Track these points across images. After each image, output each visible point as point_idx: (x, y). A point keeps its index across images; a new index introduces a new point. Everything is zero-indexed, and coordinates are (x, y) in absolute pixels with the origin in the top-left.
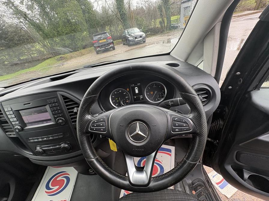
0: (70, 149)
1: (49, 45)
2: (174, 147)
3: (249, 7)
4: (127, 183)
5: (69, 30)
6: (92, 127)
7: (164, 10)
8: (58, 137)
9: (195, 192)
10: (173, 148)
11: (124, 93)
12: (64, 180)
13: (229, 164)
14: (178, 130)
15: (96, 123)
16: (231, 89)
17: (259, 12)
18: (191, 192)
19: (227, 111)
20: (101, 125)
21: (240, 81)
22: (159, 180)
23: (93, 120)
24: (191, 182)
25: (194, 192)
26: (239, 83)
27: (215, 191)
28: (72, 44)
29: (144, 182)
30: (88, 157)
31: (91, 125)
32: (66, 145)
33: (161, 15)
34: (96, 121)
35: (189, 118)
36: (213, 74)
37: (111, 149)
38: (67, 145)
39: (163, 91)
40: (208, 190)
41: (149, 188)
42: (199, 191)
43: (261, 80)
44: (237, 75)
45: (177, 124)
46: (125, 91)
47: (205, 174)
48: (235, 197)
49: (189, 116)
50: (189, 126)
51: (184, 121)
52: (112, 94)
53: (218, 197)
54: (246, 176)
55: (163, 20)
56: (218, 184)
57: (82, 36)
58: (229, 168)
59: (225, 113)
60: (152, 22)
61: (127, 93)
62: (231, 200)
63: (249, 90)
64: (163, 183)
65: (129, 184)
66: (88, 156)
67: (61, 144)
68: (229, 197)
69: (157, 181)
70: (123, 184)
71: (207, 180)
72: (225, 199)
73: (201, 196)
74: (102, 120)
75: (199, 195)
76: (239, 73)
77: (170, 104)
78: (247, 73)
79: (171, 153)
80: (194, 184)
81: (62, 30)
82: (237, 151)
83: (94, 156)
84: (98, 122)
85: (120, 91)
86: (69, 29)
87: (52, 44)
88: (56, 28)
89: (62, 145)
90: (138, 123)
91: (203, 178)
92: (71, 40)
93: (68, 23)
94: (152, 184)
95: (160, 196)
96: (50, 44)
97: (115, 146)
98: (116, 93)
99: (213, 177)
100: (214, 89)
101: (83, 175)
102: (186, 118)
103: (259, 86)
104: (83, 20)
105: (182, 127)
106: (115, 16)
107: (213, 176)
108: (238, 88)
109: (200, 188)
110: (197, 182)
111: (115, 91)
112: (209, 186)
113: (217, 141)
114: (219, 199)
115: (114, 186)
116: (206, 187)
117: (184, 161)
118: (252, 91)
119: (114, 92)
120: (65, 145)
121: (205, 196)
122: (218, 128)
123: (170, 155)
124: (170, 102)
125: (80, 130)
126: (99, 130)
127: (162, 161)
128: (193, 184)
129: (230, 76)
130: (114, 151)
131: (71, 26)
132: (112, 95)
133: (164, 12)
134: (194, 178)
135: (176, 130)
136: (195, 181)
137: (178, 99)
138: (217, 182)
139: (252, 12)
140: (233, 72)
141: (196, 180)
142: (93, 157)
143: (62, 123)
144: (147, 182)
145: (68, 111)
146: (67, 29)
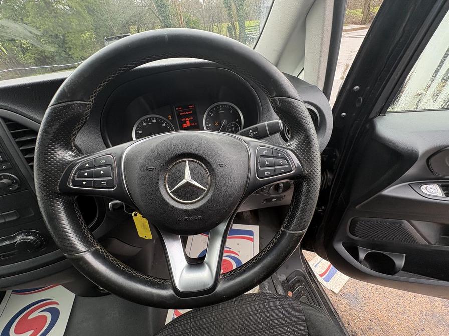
0: (41, 246)
1: (4, 51)
2: (258, 227)
3: (355, 19)
4: (168, 293)
5: (50, 24)
6: (77, 179)
7: (233, 8)
8: (3, 221)
9: (292, 293)
10: (255, 229)
11: (163, 126)
12: (45, 318)
13: (340, 241)
14: (269, 173)
15: (88, 168)
16: (345, 117)
17: (367, 28)
18: (286, 293)
19: (338, 156)
20: (102, 173)
21: (360, 100)
22: (236, 277)
23: (79, 163)
24: (285, 279)
25: (290, 294)
26: (357, 106)
27: (319, 287)
28: (60, 54)
29: (204, 286)
30: (71, 249)
31: (75, 174)
32: (29, 237)
33: (229, 15)
34: (87, 165)
35: (289, 150)
36: (321, 86)
37: (140, 236)
38: (32, 238)
39: (237, 120)
40: (310, 287)
41: (215, 295)
42: (298, 291)
43: (388, 99)
44: (354, 92)
45: (267, 161)
46: (165, 121)
47: (305, 262)
48: (345, 292)
49: (289, 146)
50: (289, 164)
51: (279, 155)
52: (138, 127)
53: (324, 294)
54: (362, 256)
55: (232, 24)
56: (321, 276)
57: (82, 38)
58: (340, 248)
59: (335, 161)
60: (215, 27)
61: (170, 125)
62: (340, 295)
63: (371, 117)
64: (243, 281)
65: (174, 294)
66: (71, 247)
67: (14, 238)
68: (337, 292)
69: (232, 279)
70: (159, 296)
71: (308, 271)
72: (332, 296)
73: (301, 297)
74: (103, 161)
75: (297, 297)
76: (357, 87)
77: (251, 134)
78: (369, 88)
79: (253, 236)
80: (290, 281)
81: (34, 23)
82: (352, 218)
83: (86, 247)
84: (92, 168)
85: (154, 121)
86: (50, 22)
87: (12, 50)
88: (20, 18)
89: (19, 239)
90: (187, 161)
91: (302, 269)
92: (56, 46)
93: (48, 11)
94: (221, 287)
95: (237, 310)
96: (6, 50)
97: (147, 229)
98: (144, 124)
99: (315, 267)
100: (323, 110)
101: (87, 300)
102: (282, 149)
103: (385, 109)
104: (81, 7)
105: (276, 168)
106: (147, 8)
107: (315, 265)
108: (354, 115)
109: (298, 286)
110: (293, 278)
111: (144, 120)
112: (311, 280)
113: (323, 208)
114: (325, 297)
115: (153, 308)
116: (307, 282)
117: (281, 232)
118: (375, 117)
119: (142, 122)
120: (24, 237)
121: (307, 297)
122: (325, 186)
123: (252, 240)
124: (251, 131)
125: (44, 186)
126: (98, 185)
127: (239, 252)
128: (288, 281)
129: (344, 95)
130: (146, 239)
131: (55, 17)
132: (136, 130)
133: (235, 11)
134: (289, 272)
135: (266, 173)
136: (290, 277)
137: (266, 123)
138: (321, 273)
139: (359, 26)
140: (348, 87)
141: (292, 275)
142: (84, 250)
143: (9, 185)
144: (210, 283)
145: (25, 157)
146: (46, 23)
